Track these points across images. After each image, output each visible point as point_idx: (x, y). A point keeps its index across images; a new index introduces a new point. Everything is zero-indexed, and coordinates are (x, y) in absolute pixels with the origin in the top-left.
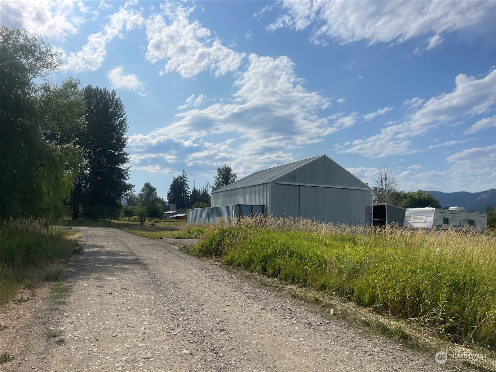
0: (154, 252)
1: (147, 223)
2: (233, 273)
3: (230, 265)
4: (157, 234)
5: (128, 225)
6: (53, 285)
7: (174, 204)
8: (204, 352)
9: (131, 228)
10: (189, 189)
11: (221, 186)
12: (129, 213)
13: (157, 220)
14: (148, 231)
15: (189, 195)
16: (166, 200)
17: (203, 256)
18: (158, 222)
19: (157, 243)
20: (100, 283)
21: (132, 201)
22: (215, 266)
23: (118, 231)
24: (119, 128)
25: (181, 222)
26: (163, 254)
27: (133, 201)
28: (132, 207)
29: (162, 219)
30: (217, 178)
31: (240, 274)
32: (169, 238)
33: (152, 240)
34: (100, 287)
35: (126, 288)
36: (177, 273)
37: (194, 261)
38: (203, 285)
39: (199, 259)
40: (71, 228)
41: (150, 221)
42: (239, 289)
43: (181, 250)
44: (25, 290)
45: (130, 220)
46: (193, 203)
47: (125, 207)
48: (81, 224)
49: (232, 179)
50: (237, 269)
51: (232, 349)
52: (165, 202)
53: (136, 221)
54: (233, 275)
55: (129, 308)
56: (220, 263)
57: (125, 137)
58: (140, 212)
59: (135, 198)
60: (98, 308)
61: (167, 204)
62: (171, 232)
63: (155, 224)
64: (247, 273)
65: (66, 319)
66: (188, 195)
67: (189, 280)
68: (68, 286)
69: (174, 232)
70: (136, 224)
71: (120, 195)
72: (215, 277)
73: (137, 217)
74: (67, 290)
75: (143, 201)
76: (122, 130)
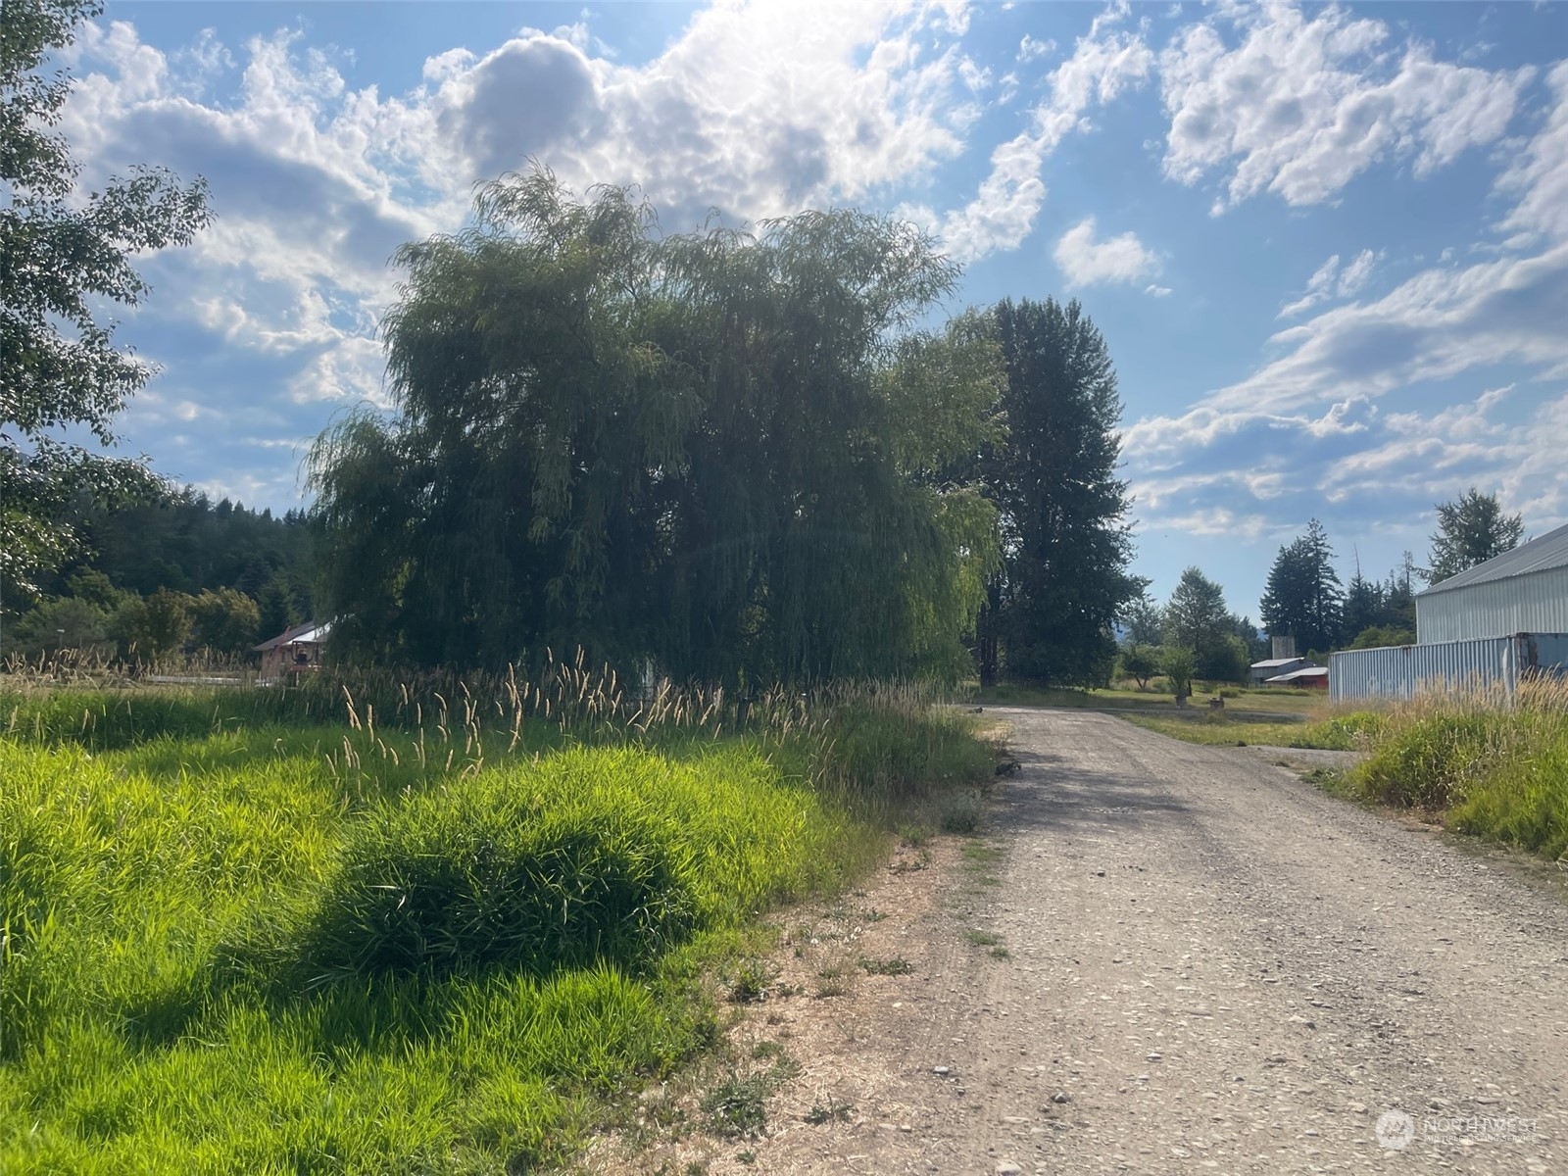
0: (1219, 782)
1: (1198, 696)
2: (1481, 858)
3: (1474, 832)
4: (1231, 731)
5: (1137, 703)
6: (963, 841)
7: (1285, 634)
8: (1349, 1028)
9: (1148, 714)
10: (1336, 580)
11: (1458, 569)
12: (1139, 668)
13: (1229, 688)
14: (1201, 724)
15: (1340, 604)
16: (1258, 623)
17: (1381, 803)
18: (1234, 696)
19: (1229, 757)
20: (1072, 850)
21: (1145, 630)
22: (1423, 834)
23: (1109, 719)
24: (1094, 409)
25: (1314, 696)
26: (1249, 789)
27: (1150, 628)
28: (1147, 647)
29: (1247, 687)
30: (1440, 542)
31: (1506, 864)
32: (1270, 745)
33: (1213, 750)
34: (1074, 857)
35: (1141, 867)
36: (1288, 842)
37: (1350, 818)
38: (1369, 881)
39: (1368, 811)
40: (981, 710)
41: (1207, 691)
42: (1497, 903)
43: (1306, 781)
44: (906, 849)
45: (1143, 689)
46: (1356, 630)
47: (1128, 649)
48: (1005, 699)
49: (1504, 540)
50: (1499, 849)
51: (1433, 1035)
52: (1254, 629)
53: (1163, 692)
54: (1481, 863)
55: (1150, 910)
56: (1441, 829)
57: (1112, 434)
58: (1175, 662)
59: (1156, 620)
60: (1074, 901)
61: (1263, 637)
62: (1276, 726)
63: (1222, 703)
64: (1533, 862)
65: (1005, 914)
66: (1336, 602)
67: (1325, 864)
68: (998, 849)
69: (1287, 728)
70: (1164, 702)
71: (1108, 613)
72: (1413, 866)
73: (1166, 679)
74: (997, 855)
75: (1180, 630)
76: (1104, 415)
